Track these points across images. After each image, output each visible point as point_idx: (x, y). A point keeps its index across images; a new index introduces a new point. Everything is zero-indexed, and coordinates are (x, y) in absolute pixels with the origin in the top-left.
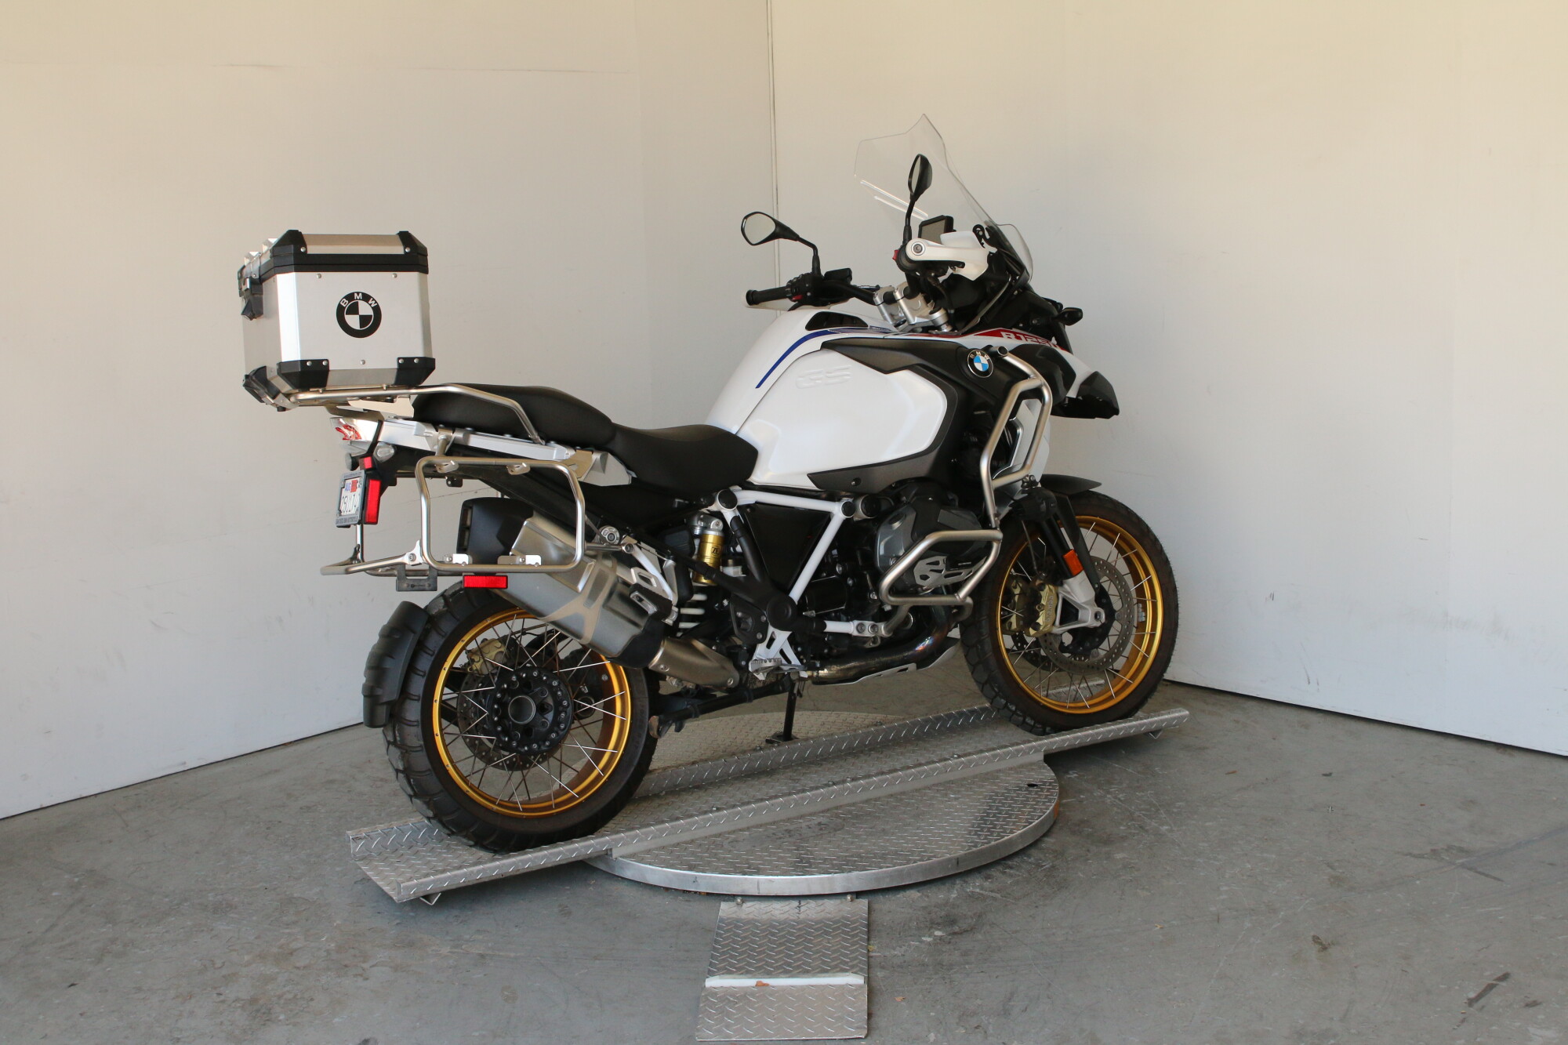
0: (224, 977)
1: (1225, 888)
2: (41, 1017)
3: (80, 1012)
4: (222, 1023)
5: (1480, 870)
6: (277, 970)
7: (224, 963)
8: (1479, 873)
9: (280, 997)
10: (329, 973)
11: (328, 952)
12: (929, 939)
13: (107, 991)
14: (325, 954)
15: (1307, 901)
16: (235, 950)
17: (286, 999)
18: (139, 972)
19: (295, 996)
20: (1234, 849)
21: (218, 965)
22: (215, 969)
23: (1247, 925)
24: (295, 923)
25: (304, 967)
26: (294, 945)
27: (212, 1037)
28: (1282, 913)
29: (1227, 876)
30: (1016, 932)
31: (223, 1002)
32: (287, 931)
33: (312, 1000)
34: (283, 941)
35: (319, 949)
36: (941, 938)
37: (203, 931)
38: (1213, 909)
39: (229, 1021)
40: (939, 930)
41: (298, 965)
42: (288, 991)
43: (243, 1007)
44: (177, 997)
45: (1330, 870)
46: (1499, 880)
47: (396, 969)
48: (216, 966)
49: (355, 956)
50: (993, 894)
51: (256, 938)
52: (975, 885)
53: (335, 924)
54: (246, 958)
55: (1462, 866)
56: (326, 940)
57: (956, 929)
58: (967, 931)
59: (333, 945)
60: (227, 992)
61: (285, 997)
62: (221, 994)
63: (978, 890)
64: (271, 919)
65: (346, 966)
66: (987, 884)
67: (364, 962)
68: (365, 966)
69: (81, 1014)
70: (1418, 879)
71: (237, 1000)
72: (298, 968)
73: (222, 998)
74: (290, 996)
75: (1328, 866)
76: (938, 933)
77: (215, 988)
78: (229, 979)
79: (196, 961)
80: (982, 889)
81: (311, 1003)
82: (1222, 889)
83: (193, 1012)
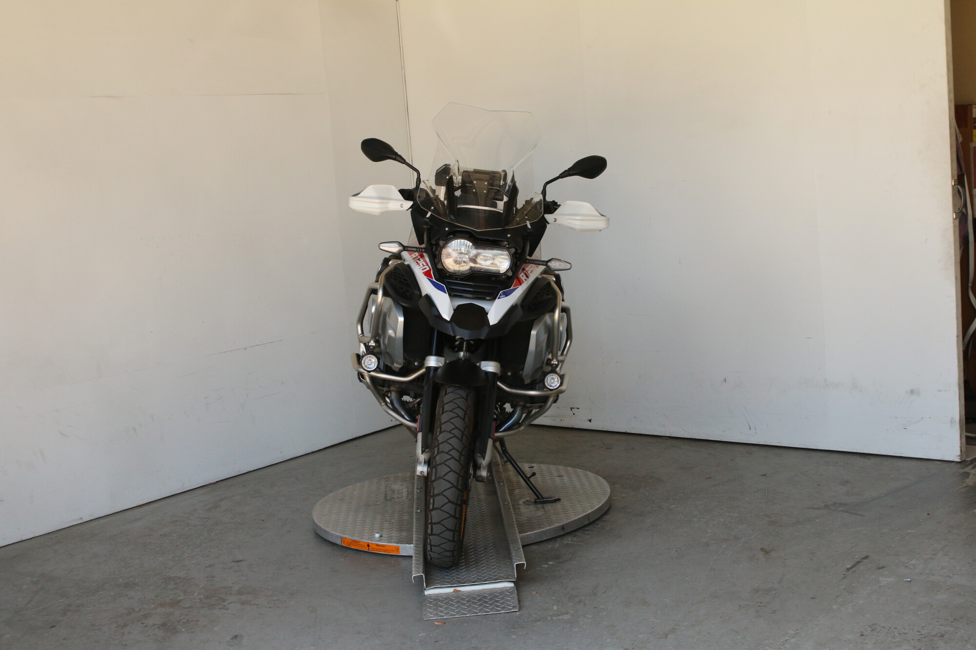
0: (142, 615)
1: (710, 531)
2: (40, 642)
3: (64, 638)
4: (149, 636)
5: (852, 512)
6: (173, 610)
7: (140, 609)
8: (853, 514)
9: (179, 622)
10: (204, 609)
11: (200, 599)
12: (546, 566)
13: (74, 627)
14: (199, 600)
15: (756, 533)
16: (146, 603)
17: (182, 622)
18: (91, 618)
19: (188, 620)
20: (713, 513)
21: (137, 610)
22: (136, 612)
23: (724, 546)
24: (176, 588)
25: (189, 608)
26: (179, 598)
27: (145, 642)
28: (743, 539)
29: (711, 525)
30: (595, 559)
31: (146, 626)
32: (173, 592)
33: (198, 621)
34: (171, 597)
35: (195, 599)
36: (552, 565)
37: (122, 596)
38: (704, 540)
39: (153, 634)
40: (550, 561)
41: (184, 606)
42: (183, 619)
43: (159, 628)
44: (118, 627)
45: (768, 518)
46: (862, 515)
47: (243, 604)
48: (136, 611)
49: (217, 600)
50: (579, 543)
51: (155, 597)
52: (568, 540)
53: (200, 587)
54: (153, 606)
55: (842, 511)
56: (198, 594)
57: (561, 560)
58: (567, 561)
59: (202, 596)
60: (147, 622)
61: (182, 621)
62: (143, 623)
63: (570, 542)
64: (161, 587)
65: (213, 605)
66: (575, 539)
67: (223, 602)
68: (223, 604)
69: (64, 639)
70: (818, 519)
71: (154, 625)
72: (185, 608)
73: (145, 625)
74: (185, 621)
75: (767, 516)
76: (550, 563)
77: (140, 621)
78: (146, 616)
79: (123, 610)
80: (572, 541)
81: (198, 623)
82: (708, 531)
83: (130, 632)
